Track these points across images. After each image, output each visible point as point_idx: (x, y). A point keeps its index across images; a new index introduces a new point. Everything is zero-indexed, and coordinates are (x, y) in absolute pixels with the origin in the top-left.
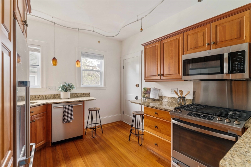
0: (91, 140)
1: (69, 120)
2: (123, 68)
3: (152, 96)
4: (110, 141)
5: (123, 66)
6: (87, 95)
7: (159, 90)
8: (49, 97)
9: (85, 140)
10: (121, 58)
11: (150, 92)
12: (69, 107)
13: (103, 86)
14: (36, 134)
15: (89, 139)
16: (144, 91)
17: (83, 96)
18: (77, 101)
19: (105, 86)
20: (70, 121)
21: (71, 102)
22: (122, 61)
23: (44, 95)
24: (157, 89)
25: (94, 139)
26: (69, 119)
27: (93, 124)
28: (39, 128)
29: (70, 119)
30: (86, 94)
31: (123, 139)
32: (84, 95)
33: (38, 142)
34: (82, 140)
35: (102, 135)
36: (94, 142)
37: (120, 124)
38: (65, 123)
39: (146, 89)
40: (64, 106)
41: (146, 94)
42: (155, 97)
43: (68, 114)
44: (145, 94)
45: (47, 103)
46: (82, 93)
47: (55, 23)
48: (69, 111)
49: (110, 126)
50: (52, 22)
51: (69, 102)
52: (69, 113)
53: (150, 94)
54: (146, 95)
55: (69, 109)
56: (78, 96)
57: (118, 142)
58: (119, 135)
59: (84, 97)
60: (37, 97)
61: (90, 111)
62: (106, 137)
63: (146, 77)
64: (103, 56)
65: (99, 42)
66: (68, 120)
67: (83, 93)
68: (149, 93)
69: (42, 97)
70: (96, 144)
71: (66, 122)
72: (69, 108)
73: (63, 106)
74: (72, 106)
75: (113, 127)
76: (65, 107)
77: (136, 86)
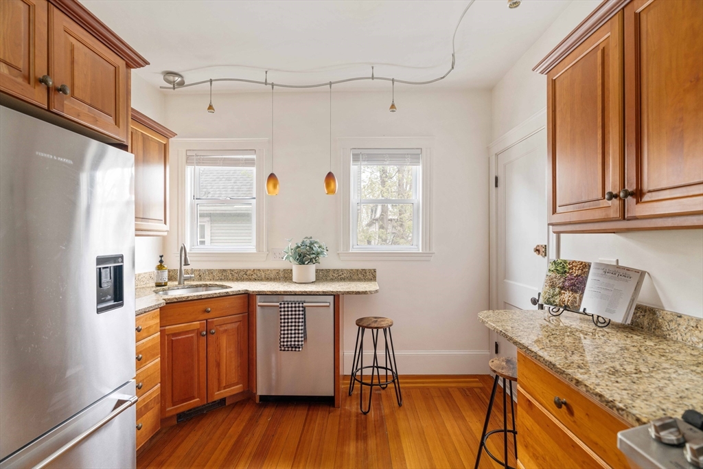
0: (354, 419)
1: (291, 345)
2: (496, 186)
3: (590, 302)
4: (404, 445)
5: (497, 179)
6: (368, 275)
7: (642, 274)
8: (272, 276)
9: (338, 412)
10: (488, 149)
11: (584, 283)
12: (294, 309)
13: (421, 251)
14: (218, 365)
15: (350, 412)
16: (553, 275)
17: (355, 277)
18: (318, 292)
19: (428, 251)
20: (296, 348)
21: (300, 293)
22: (493, 158)
23: (264, 271)
24: (628, 269)
25: (363, 416)
26: (291, 341)
27: (378, 367)
28: (228, 352)
29: (295, 341)
30: (366, 273)
31: (458, 455)
32: (360, 276)
33: (224, 385)
34: (332, 409)
35: (392, 413)
36: (357, 428)
37: (480, 388)
38: (284, 350)
39: (561, 268)
40: (281, 304)
41: (562, 288)
42: (608, 311)
43: (290, 328)
44: (557, 290)
45: (247, 290)
46: (352, 270)
47: (273, 85)
48: (292, 319)
49: (439, 389)
50: (266, 83)
51: (296, 295)
52: (293, 324)
53: (583, 293)
54: (560, 293)
55: (294, 313)
56: (343, 276)
57: (430, 459)
58: (451, 431)
59: (359, 280)
60: (248, 273)
61: (360, 326)
62: (402, 425)
63: (554, 211)
64: (419, 151)
65: (393, 106)
66: (289, 343)
67: (357, 270)
68: (577, 285)
69: (259, 275)
70: (357, 439)
71: (286, 349)
72: (292, 311)
73: (278, 304)
74: (301, 305)
75: (446, 395)
76: (282, 306)
77: (537, 250)
